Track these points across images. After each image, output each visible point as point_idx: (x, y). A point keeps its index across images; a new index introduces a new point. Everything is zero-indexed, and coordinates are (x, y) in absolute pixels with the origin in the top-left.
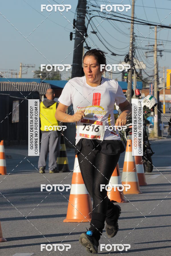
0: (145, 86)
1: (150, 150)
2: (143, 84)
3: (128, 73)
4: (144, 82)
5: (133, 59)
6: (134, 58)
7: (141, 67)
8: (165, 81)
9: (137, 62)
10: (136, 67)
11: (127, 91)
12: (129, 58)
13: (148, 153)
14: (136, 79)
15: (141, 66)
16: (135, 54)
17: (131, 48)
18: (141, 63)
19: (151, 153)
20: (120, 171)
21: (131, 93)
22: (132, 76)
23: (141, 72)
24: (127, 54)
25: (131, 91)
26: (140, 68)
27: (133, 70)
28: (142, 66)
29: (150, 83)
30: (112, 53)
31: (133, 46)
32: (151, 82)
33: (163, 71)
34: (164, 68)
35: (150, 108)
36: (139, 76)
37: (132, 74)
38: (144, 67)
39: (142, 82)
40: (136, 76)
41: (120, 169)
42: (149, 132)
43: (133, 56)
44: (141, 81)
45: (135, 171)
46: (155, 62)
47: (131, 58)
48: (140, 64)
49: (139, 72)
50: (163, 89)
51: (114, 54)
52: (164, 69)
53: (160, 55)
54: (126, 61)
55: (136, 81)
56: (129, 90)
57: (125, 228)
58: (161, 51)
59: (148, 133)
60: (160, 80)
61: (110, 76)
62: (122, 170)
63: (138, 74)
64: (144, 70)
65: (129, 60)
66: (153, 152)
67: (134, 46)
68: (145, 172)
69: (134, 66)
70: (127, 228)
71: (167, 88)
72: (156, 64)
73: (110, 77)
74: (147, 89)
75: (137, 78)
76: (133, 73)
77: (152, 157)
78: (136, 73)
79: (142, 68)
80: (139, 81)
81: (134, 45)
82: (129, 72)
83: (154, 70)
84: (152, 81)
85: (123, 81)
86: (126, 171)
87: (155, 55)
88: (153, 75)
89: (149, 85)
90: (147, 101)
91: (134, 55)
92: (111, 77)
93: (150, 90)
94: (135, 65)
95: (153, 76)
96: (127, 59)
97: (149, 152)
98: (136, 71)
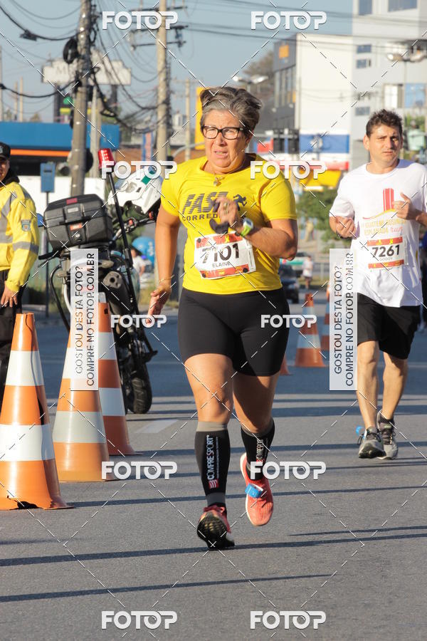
0: (129, 138)
1: (143, 344)
2: (121, 132)
3: (76, 97)
4: (124, 125)
5: (90, 53)
6: (94, 49)
7: (114, 77)
8: (190, 125)
9: (103, 63)
10: (101, 77)
11: (70, 155)
12: (79, 48)
13: (137, 353)
14: (100, 116)
15: (116, 75)
16: (98, 36)
17: (84, 16)
18: (115, 64)
19: (147, 351)
20: (49, 410)
21: (82, 162)
22: (87, 107)
23: (115, 95)
24: (73, 34)
25: (82, 156)
26: (113, 82)
27: (91, 88)
28: (120, 76)
29: (143, 130)
30: (23, 32)
31: (90, 9)
32: (148, 128)
33: (185, 91)
34: (189, 82)
35: (145, 210)
36: (109, 108)
37: (87, 101)
38: (123, 77)
39: (118, 127)
40: (101, 108)
41: (49, 401)
42: (142, 286)
43: (90, 43)
44: (115, 122)
45: (95, 407)
46: (160, 65)
47: (85, 48)
48: (113, 68)
49: (110, 92)
50: (184, 151)
51: (29, 36)
52: (188, 85)
53: (177, 40)
54: (69, 58)
55: (100, 123)
56: (76, 150)
57: (62, 591)
58: (181, 28)
59: (139, 290)
60: (176, 120)
61: (18, 106)
62: (56, 405)
63: (105, 100)
64: (124, 89)
65: (76, 55)
66: (154, 349)
67: (95, 10)
68: (126, 413)
69: (94, 73)
70: (69, 590)
71: (197, 148)
72: (165, 70)
73: (15, 108)
74: (135, 150)
75: (102, 113)
76: (90, 97)
77: (147, 363)
78: (101, 96)
79: (117, 82)
80: (109, 123)
81: (95, 6)
82: (79, 94)
83: (156, 90)
84: (150, 124)
85: (59, 121)
86: (66, 409)
87: (160, 41)
88: (154, 104)
89: (139, 136)
90: (137, 188)
91: (95, 39)
92: (21, 110)
93: (145, 151)
94: (95, 70)
95: (154, 108)
96: (70, 51)
97: (140, 349)
98: (99, 90)
